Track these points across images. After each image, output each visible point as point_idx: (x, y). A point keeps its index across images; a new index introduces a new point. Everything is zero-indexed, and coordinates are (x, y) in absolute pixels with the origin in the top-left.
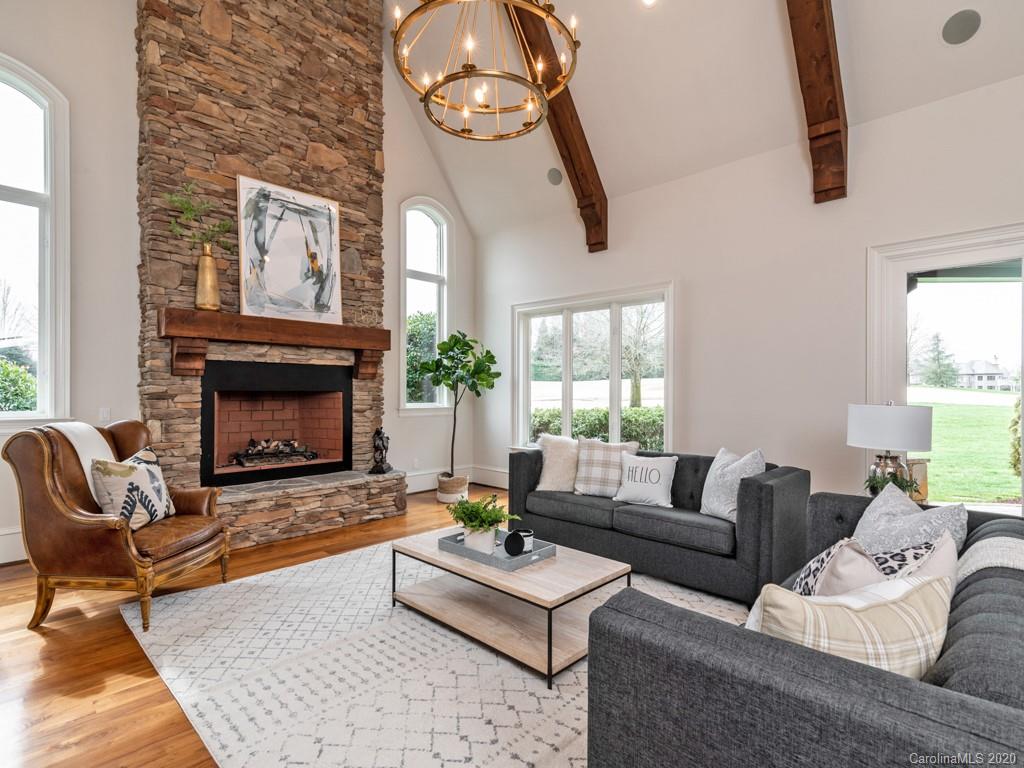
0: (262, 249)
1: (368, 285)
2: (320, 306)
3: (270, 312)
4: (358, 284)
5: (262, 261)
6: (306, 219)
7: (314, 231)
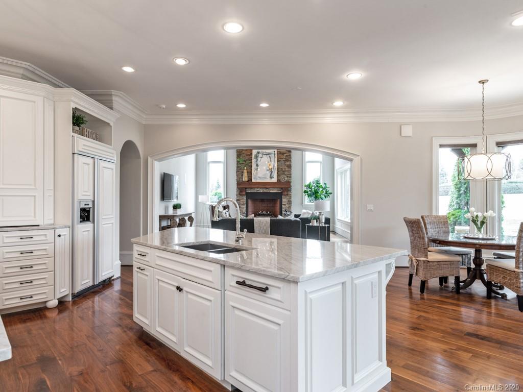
0: (257, 165)
1: (287, 169)
2: (271, 177)
3: (259, 180)
4: (284, 170)
5: (257, 169)
6: (268, 156)
7: (270, 158)
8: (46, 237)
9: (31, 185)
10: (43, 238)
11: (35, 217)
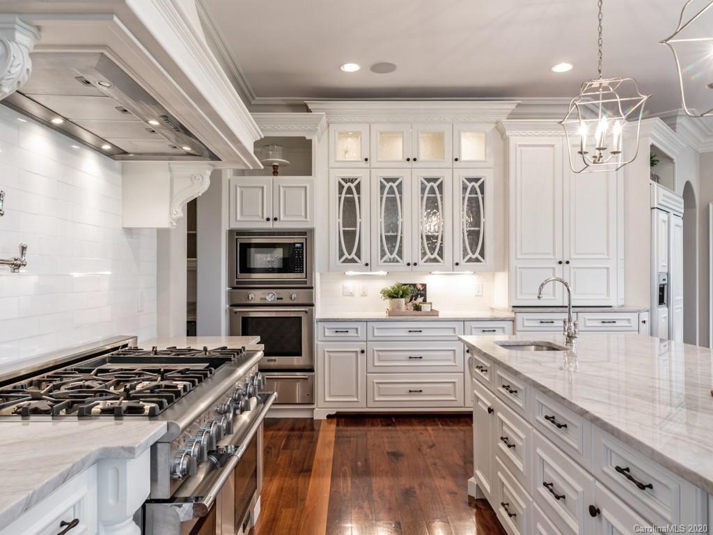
8: (630, 323)
9: (603, 254)
10: (625, 323)
11: (608, 295)
